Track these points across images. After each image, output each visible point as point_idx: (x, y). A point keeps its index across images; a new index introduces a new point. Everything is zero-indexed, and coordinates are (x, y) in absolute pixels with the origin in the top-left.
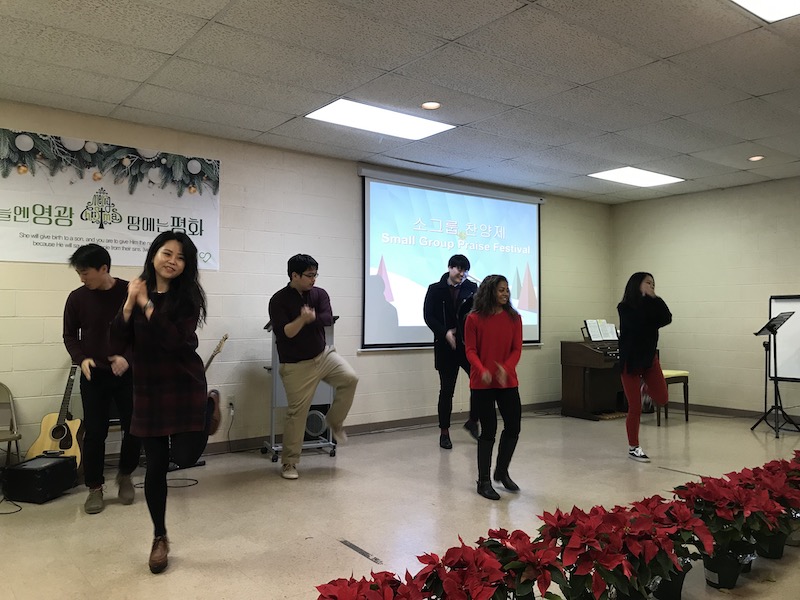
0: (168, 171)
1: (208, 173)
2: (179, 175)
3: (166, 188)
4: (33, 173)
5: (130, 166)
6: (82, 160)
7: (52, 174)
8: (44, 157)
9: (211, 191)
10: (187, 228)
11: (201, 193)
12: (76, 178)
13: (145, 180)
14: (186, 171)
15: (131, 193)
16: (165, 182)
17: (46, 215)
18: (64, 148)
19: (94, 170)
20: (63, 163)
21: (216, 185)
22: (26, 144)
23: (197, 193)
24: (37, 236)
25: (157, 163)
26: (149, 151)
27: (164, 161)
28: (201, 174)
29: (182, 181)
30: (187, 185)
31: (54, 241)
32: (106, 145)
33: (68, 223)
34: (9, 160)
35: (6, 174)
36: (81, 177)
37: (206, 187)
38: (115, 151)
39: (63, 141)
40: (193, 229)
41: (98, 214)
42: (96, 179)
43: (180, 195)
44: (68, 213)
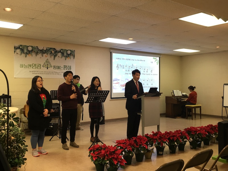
0: (63, 54)
2: (65, 54)
3: (62, 58)
4: (32, 56)
5: (53, 52)
6: (43, 52)
7: (36, 56)
8: (34, 52)
9: (73, 58)
10: (67, 68)
12: (41, 57)
13: (57, 56)
14: (67, 53)
15: (54, 60)
16: (62, 56)
17: (35, 66)
18: (39, 49)
19: (46, 54)
20: (39, 53)
21: (74, 56)
22: (30, 49)
23: (70, 59)
24: (33, 72)
25: (60, 52)
26: (58, 49)
27: (62, 51)
28: (71, 54)
29: (66, 56)
31: (37, 73)
32: (48, 48)
33: (40, 68)
34: (26, 53)
35: (26, 57)
36: (43, 56)
37: (72, 57)
38: (50, 49)
39: (38, 47)
40: (69, 68)
41: (47, 66)
42: (46, 57)
43: (66, 59)
44: (40, 65)
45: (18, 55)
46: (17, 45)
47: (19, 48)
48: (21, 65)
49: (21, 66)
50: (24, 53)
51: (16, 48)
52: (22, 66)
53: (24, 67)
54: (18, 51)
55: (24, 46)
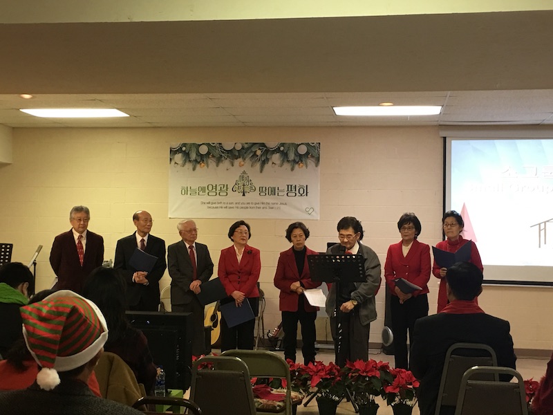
0: (285, 155)
2: (292, 156)
3: (283, 166)
4: (208, 166)
5: (259, 154)
6: (233, 155)
7: (217, 166)
8: (213, 156)
9: (314, 165)
10: (297, 192)
11: (307, 166)
12: (230, 166)
13: (270, 163)
14: (297, 154)
15: (261, 172)
16: (283, 161)
17: (214, 190)
18: (223, 149)
19: (240, 160)
20: (223, 158)
21: (318, 160)
22: (204, 150)
23: (304, 167)
24: (209, 203)
25: (277, 150)
26: (272, 144)
27: (282, 148)
28: (307, 153)
29: (294, 161)
30: (297, 163)
31: (218, 205)
32: (247, 143)
33: (225, 194)
34: (196, 161)
35: (194, 169)
36: (233, 165)
37: (311, 162)
38: (252, 146)
39: (223, 145)
40: (301, 191)
42: (241, 166)
43: (292, 169)
44: (225, 188)
45: (179, 166)
46: (176, 144)
47: (179, 150)
48: (183, 188)
49: (183, 191)
50: (190, 161)
51: (173, 152)
52: (185, 191)
53: (189, 193)
54: (178, 157)
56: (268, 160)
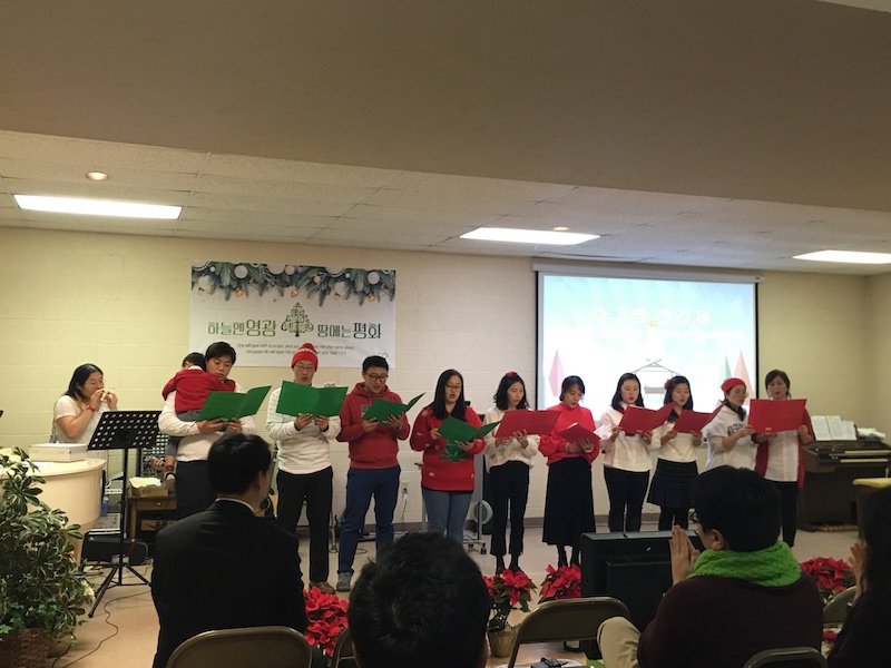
0: (351, 284)
1: (385, 281)
2: (360, 286)
3: (350, 299)
4: (247, 295)
5: (319, 281)
6: (283, 281)
7: (261, 295)
8: (255, 282)
9: (388, 298)
10: (367, 333)
11: (379, 300)
12: (278, 296)
13: (332, 293)
14: (367, 283)
15: (321, 305)
16: (349, 293)
17: (256, 328)
18: (270, 273)
19: (292, 288)
20: (269, 285)
21: (393, 292)
22: (242, 272)
23: (376, 301)
24: (249, 346)
25: (342, 277)
26: (335, 269)
27: (348, 275)
28: (380, 283)
29: (363, 292)
30: (367, 295)
31: (262, 349)
32: (301, 266)
33: (272, 333)
34: (230, 287)
35: (227, 298)
36: (282, 295)
37: (384, 295)
38: (307, 271)
39: (269, 267)
40: (372, 333)
41: (295, 325)
42: (293, 296)
43: (361, 303)
44: (272, 326)
45: (205, 293)
46: (201, 263)
47: (206, 271)
48: (211, 325)
49: (212, 328)
50: (221, 287)
51: (197, 273)
52: (214, 328)
53: (220, 331)
54: (205, 281)
55: (223, 264)
56: (329, 289)
